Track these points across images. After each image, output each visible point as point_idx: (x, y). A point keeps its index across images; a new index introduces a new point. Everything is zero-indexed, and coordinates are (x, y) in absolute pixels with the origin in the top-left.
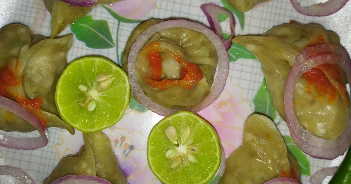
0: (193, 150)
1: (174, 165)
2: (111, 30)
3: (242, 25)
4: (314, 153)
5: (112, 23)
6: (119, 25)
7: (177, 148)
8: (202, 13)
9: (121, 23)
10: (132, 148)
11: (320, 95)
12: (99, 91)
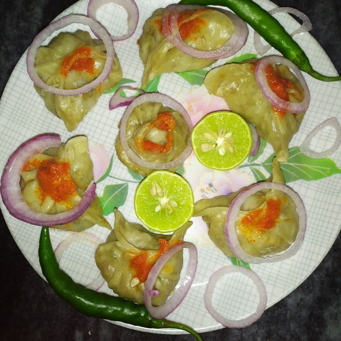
0: (222, 133)
1: (231, 150)
2: (114, 184)
3: (131, 81)
4: (242, 43)
5: (108, 182)
6: (111, 177)
7: (218, 145)
8: (116, 110)
9: (110, 174)
10: (211, 185)
11: (199, 31)
12: (163, 197)
